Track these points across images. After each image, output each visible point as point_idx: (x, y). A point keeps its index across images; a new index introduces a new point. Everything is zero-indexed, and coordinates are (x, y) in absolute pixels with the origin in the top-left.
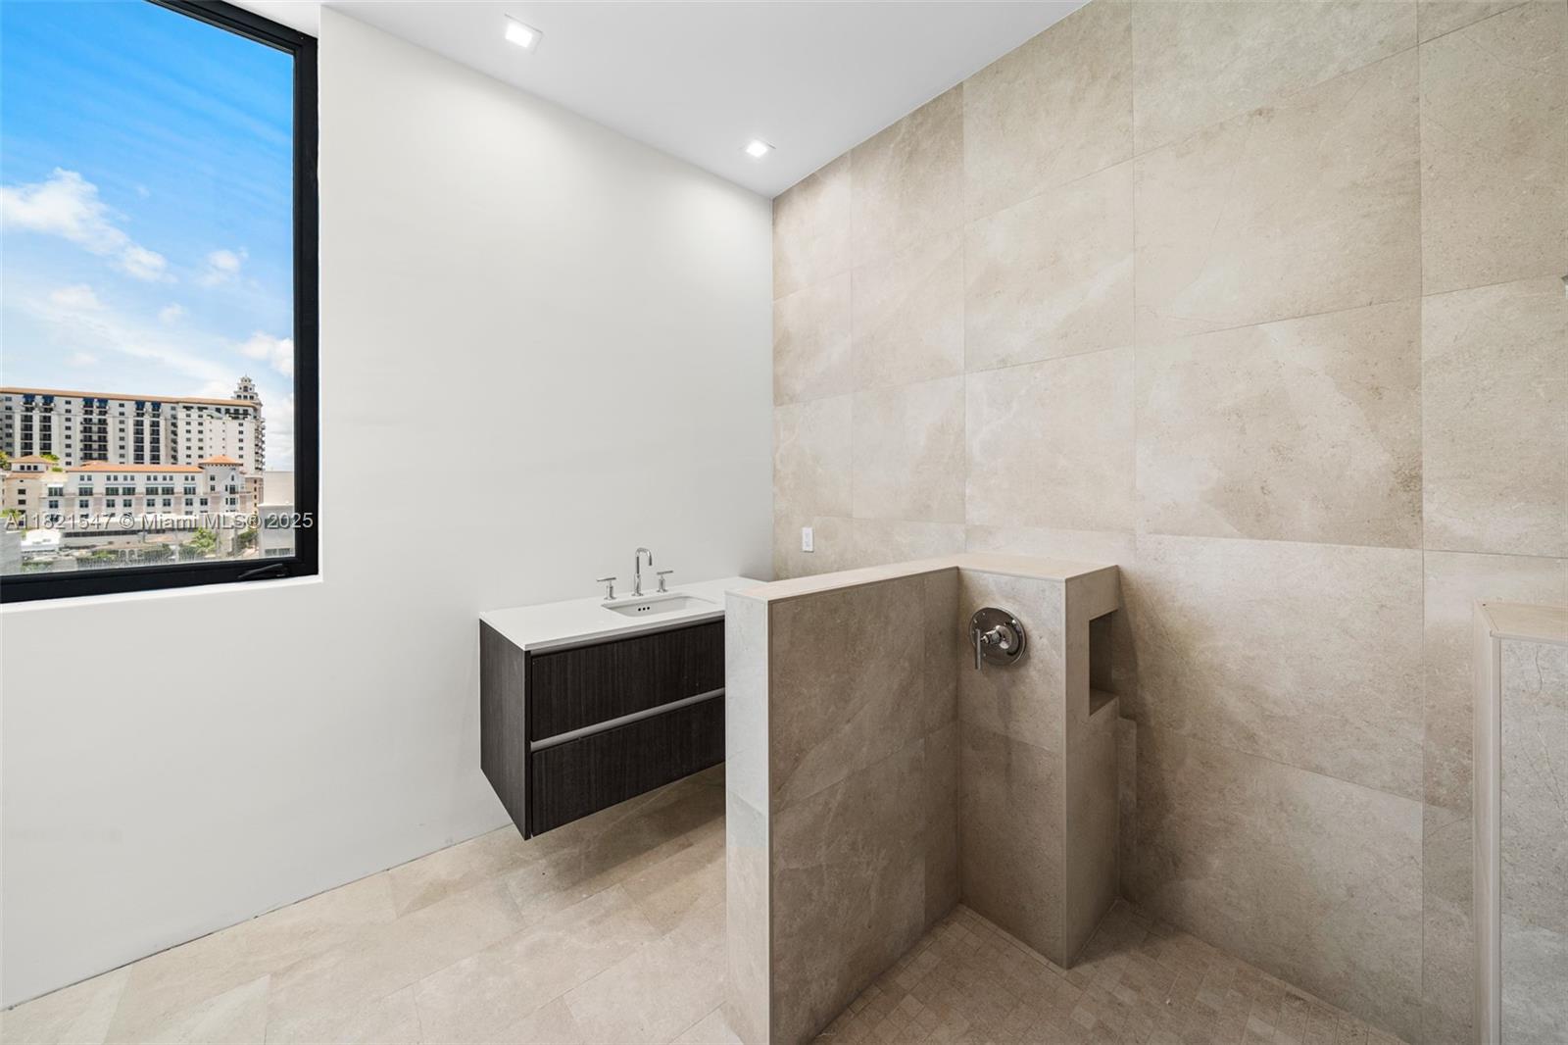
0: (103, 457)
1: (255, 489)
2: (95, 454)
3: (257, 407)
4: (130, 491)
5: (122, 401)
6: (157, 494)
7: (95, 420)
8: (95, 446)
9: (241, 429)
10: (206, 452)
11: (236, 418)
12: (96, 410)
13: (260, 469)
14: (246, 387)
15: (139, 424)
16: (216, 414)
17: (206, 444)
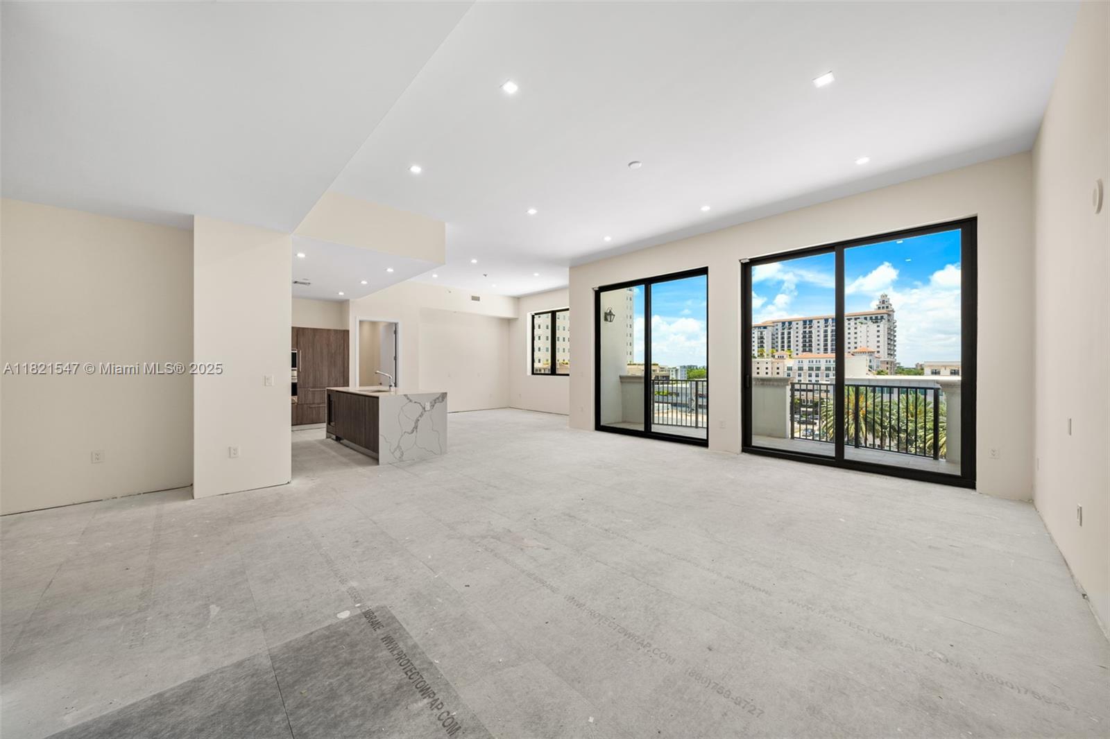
0: (810, 351)
1: (887, 368)
2: (807, 349)
3: (890, 313)
4: (818, 369)
5: (818, 319)
6: (830, 370)
7: (807, 332)
8: (807, 345)
9: (878, 329)
10: (858, 345)
11: (877, 322)
12: (808, 326)
13: (891, 355)
14: (884, 301)
15: (826, 331)
16: (864, 321)
17: (858, 340)
